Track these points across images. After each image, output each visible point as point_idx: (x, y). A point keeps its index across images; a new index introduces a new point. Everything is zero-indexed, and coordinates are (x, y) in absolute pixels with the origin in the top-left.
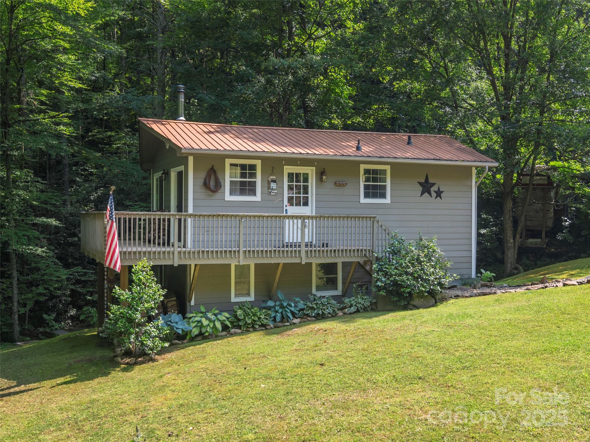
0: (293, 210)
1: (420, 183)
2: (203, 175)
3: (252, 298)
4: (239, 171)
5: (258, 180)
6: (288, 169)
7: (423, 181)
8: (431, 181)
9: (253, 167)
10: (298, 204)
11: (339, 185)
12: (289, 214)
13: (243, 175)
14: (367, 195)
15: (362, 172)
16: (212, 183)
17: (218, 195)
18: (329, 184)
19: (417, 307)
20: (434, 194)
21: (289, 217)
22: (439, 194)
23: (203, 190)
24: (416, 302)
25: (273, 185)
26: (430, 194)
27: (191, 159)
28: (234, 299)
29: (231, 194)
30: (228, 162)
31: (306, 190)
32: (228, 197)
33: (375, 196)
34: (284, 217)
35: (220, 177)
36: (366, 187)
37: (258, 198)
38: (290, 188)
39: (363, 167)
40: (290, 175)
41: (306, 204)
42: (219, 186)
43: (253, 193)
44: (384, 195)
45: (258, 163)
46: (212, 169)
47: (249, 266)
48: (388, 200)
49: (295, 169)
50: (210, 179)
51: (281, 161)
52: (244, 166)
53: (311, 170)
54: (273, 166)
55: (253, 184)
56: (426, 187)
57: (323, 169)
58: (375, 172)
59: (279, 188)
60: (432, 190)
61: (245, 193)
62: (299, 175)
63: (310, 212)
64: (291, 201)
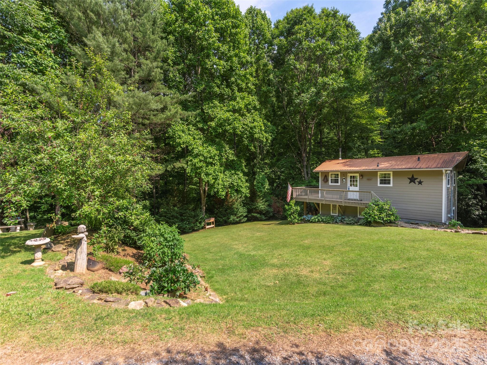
0: (352, 188)
1: (409, 178)
2: (323, 178)
3: (337, 215)
5: (339, 179)
7: (411, 177)
8: (415, 177)
9: (338, 175)
10: (354, 186)
11: (368, 180)
12: (350, 190)
13: (335, 177)
14: (381, 183)
15: (379, 175)
16: (325, 180)
17: (327, 183)
18: (365, 179)
20: (417, 183)
21: (350, 191)
22: (420, 183)
23: (323, 182)
25: (344, 180)
26: (415, 183)
27: (320, 173)
28: (331, 214)
30: (330, 173)
31: (357, 181)
32: (330, 184)
33: (385, 183)
34: (348, 191)
35: (328, 177)
36: (381, 180)
37: (339, 184)
38: (351, 181)
39: (379, 173)
40: (351, 177)
41: (356, 185)
42: (327, 180)
43: (338, 182)
44: (389, 183)
45: (339, 173)
46: (326, 175)
47: (336, 205)
48: (391, 185)
49: (352, 175)
50: (324, 178)
51: (347, 172)
52: (335, 174)
53: (358, 175)
54: (344, 174)
55: (338, 180)
56: (412, 180)
57: (362, 174)
58: (385, 174)
59: (346, 181)
60: (416, 181)
61: (335, 183)
62: (354, 177)
63: (357, 189)
64: (351, 185)
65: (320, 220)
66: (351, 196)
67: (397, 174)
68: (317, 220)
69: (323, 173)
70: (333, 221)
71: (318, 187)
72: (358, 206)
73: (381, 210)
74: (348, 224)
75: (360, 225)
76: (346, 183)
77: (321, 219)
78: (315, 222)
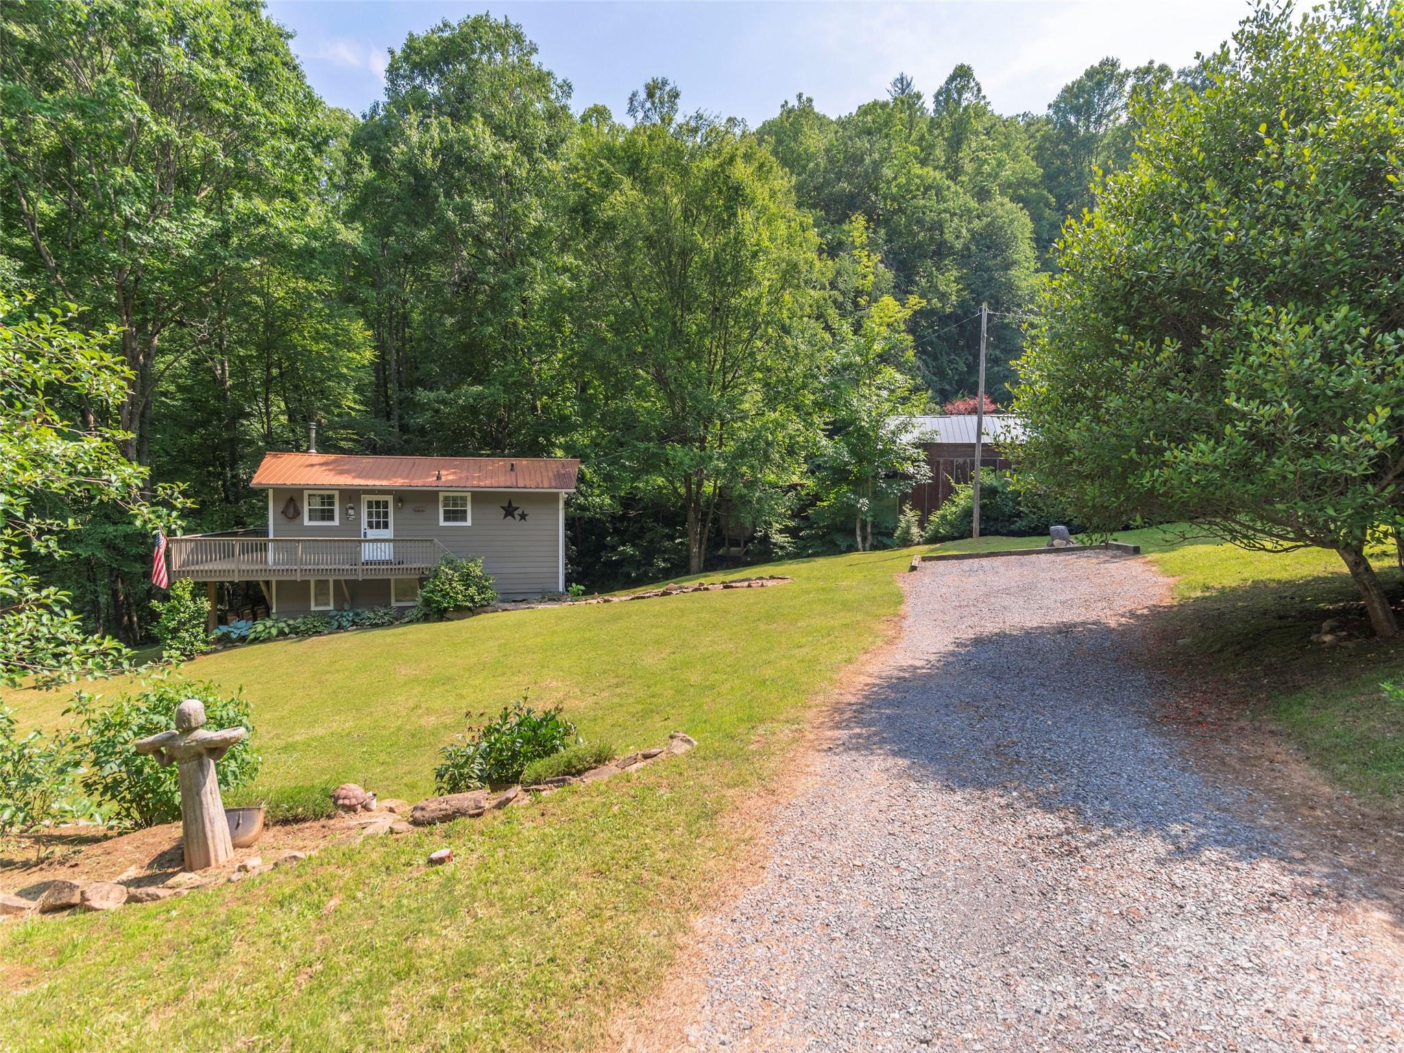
0: (373, 534)
1: (503, 508)
2: (282, 506)
3: (332, 607)
4: (318, 500)
5: (337, 508)
6: (366, 498)
7: (507, 505)
8: (514, 505)
9: (331, 497)
10: (378, 527)
11: (417, 510)
12: (369, 537)
13: (323, 504)
14: (446, 519)
15: (441, 499)
16: (291, 511)
17: (297, 521)
18: (409, 508)
19: (449, 620)
20: (518, 517)
21: (367, 541)
22: (523, 517)
23: (282, 517)
24: (448, 615)
25: (351, 512)
26: (514, 517)
27: (271, 493)
28: (313, 608)
29: (310, 519)
30: (306, 493)
31: (386, 515)
32: (307, 522)
33: (455, 519)
34: (363, 541)
35: (298, 505)
36: (445, 512)
37: (336, 522)
38: (370, 515)
39: (441, 495)
40: (370, 504)
41: (386, 526)
42: (298, 513)
43: (332, 518)
44: (465, 519)
45: (337, 493)
46: (291, 499)
47: (327, 581)
48: (469, 523)
49: (374, 498)
50: (287, 506)
51: (358, 491)
52: (322, 497)
53: (390, 498)
54: (351, 496)
55: (332, 511)
56: (509, 511)
57: (402, 497)
58: (455, 498)
59: (358, 514)
60: (516, 513)
61: (323, 519)
62: (378, 503)
63: (388, 533)
64: (370, 525)
65: (287, 630)
66: (369, 552)
67: (481, 498)
68: (274, 631)
69: (279, 491)
70: (331, 625)
71: (266, 534)
72: (392, 578)
73: (466, 579)
74: (375, 626)
75: (411, 622)
76: (358, 518)
77: (289, 625)
78: (269, 639)
